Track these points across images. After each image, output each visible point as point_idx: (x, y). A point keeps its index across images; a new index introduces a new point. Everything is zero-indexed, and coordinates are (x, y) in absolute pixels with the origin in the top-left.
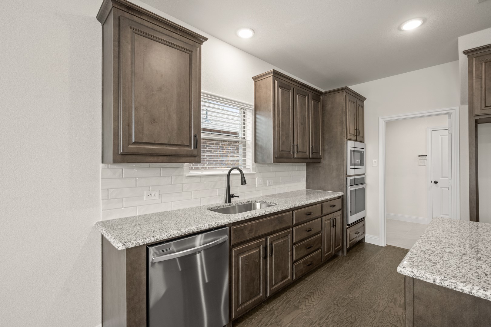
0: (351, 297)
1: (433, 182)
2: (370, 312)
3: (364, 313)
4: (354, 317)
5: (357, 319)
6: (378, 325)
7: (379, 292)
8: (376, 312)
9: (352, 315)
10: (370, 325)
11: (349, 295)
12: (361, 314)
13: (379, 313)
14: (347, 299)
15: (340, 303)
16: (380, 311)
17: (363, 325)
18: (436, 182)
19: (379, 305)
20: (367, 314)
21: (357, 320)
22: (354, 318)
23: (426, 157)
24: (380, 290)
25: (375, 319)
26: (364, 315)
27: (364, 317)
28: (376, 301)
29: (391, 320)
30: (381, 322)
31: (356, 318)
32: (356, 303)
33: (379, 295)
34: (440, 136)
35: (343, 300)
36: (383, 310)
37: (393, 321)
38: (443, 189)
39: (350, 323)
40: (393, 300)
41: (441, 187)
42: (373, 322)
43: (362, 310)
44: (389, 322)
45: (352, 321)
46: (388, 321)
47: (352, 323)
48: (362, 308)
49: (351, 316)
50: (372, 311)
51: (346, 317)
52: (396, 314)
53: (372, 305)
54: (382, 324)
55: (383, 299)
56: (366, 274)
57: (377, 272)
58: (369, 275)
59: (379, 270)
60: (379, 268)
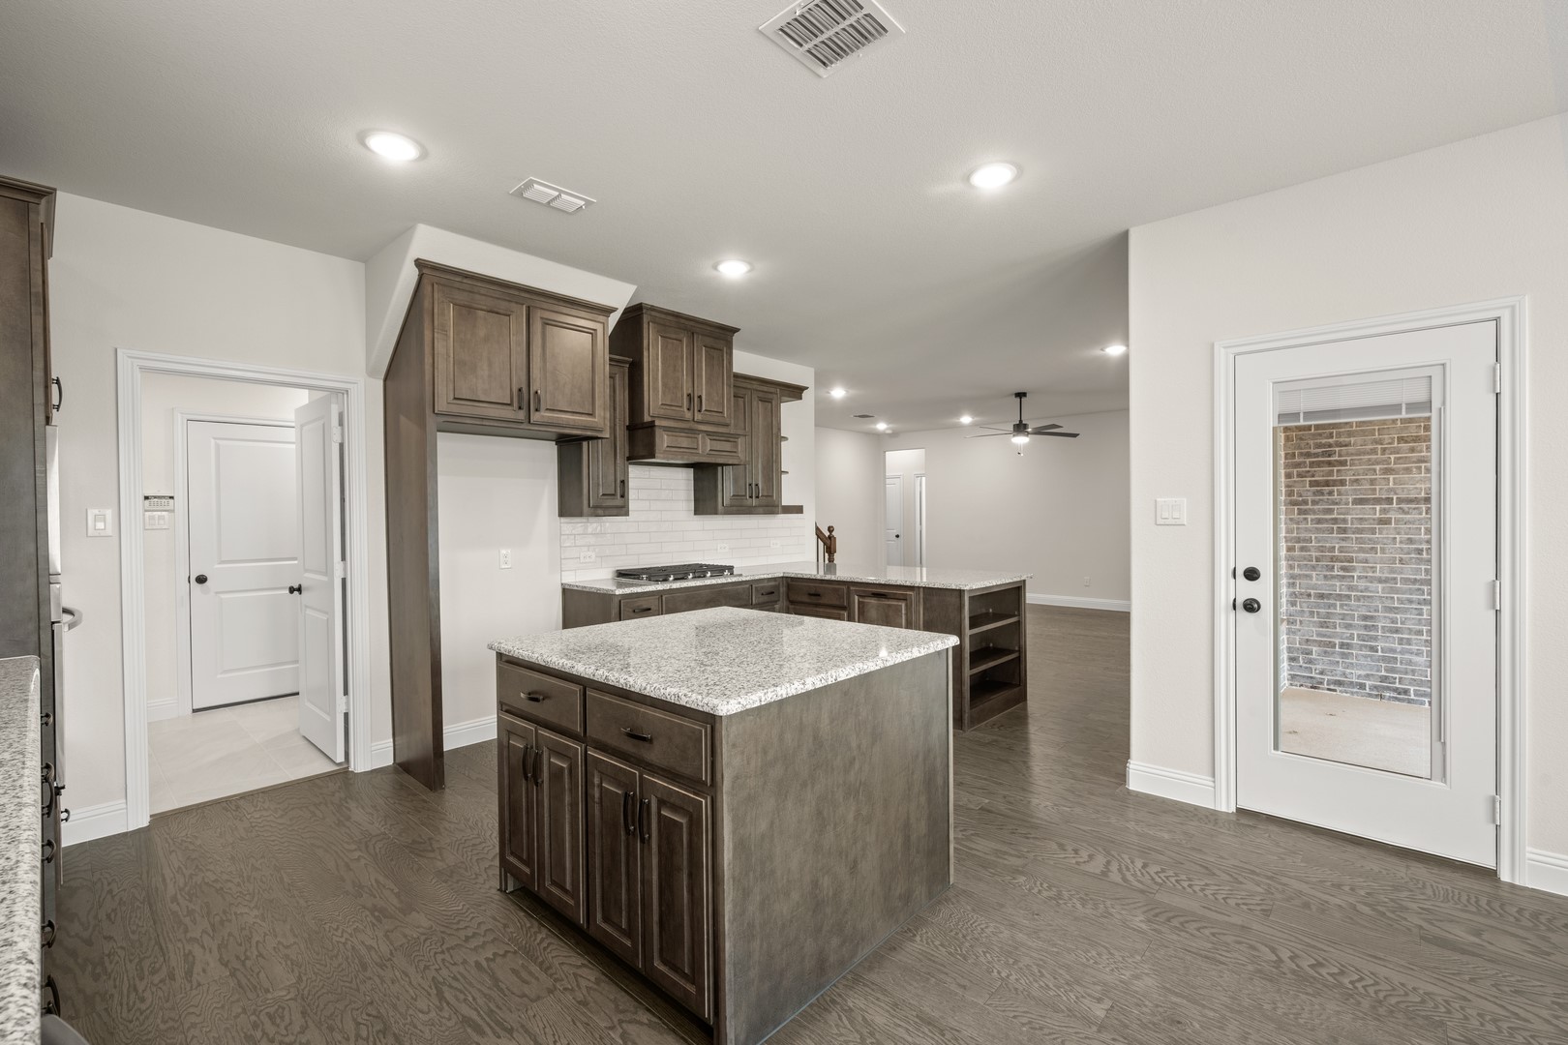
0: (284, 993)
1: (193, 579)
2: (378, 976)
3: (373, 989)
4: (367, 1018)
5: (379, 1012)
6: (430, 979)
7: (327, 926)
8: (388, 964)
9: (354, 1020)
10: (418, 993)
11: (270, 996)
12: (368, 998)
13: (394, 959)
14: (284, 1009)
15: (284, 1032)
16: (391, 954)
17: (408, 1007)
18: (201, 580)
19: (370, 948)
20: (380, 986)
21: (385, 1014)
22: (371, 1018)
23: (171, 501)
24: (322, 921)
25: (407, 975)
26: (377, 990)
27: (385, 995)
28: (349, 946)
29: (433, 946)
30: (426, 967)
31: (374, 1013)
32: (320, 993)
33: (336, 930)
34: (213, 440)
35: (278, 1021)
36: (391, 947)
37: (439, 944)
38: (223, 596)
39: (381, 1036)
40: (376, 914)
41: (217, 593)
42: (414, 983)
43: (358, 990)
44: (436, 953)
45: (379, 1027)
46: (432, 954)
47: (384, 1032)
48: (351, 988)
49: (358, 1024)
50: (379, 970)
51: (352, 1039)
52: (421, 930)
53: (357, 961)
54: (432, 968)
55: (354, 929)
56: (224, 918)
57: (240, 892)
58: (235, 914)
59: (239, 885)
60: (232, 882)
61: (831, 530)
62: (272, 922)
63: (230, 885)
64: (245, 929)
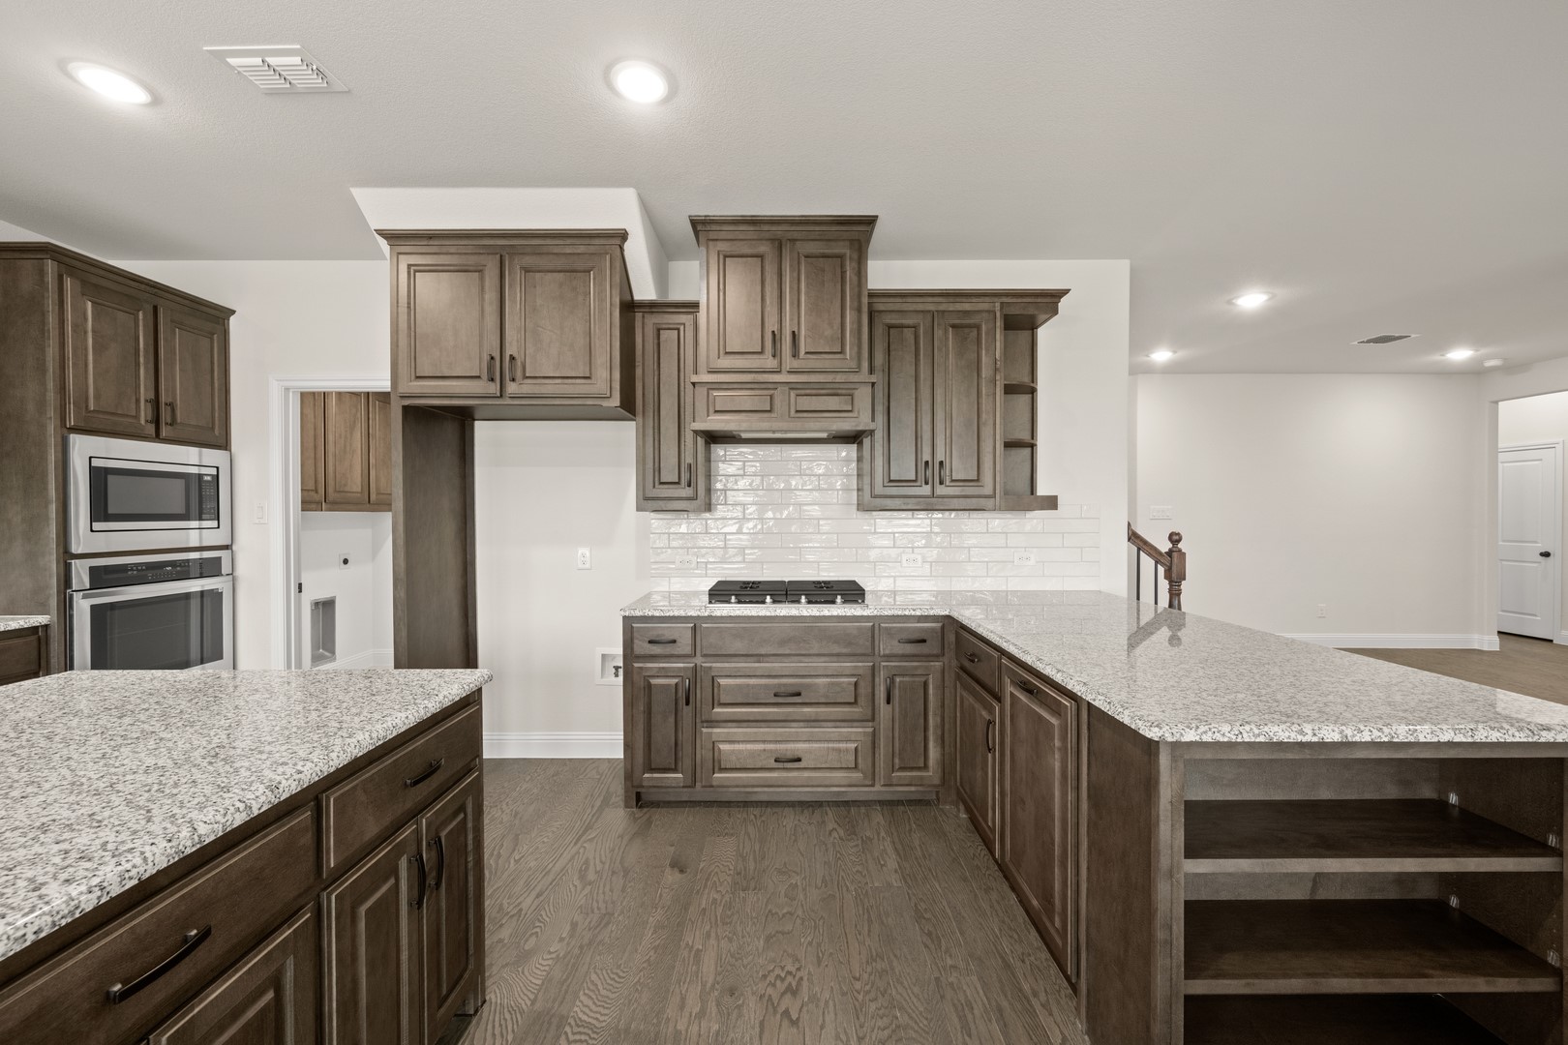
61: (1175, 538)
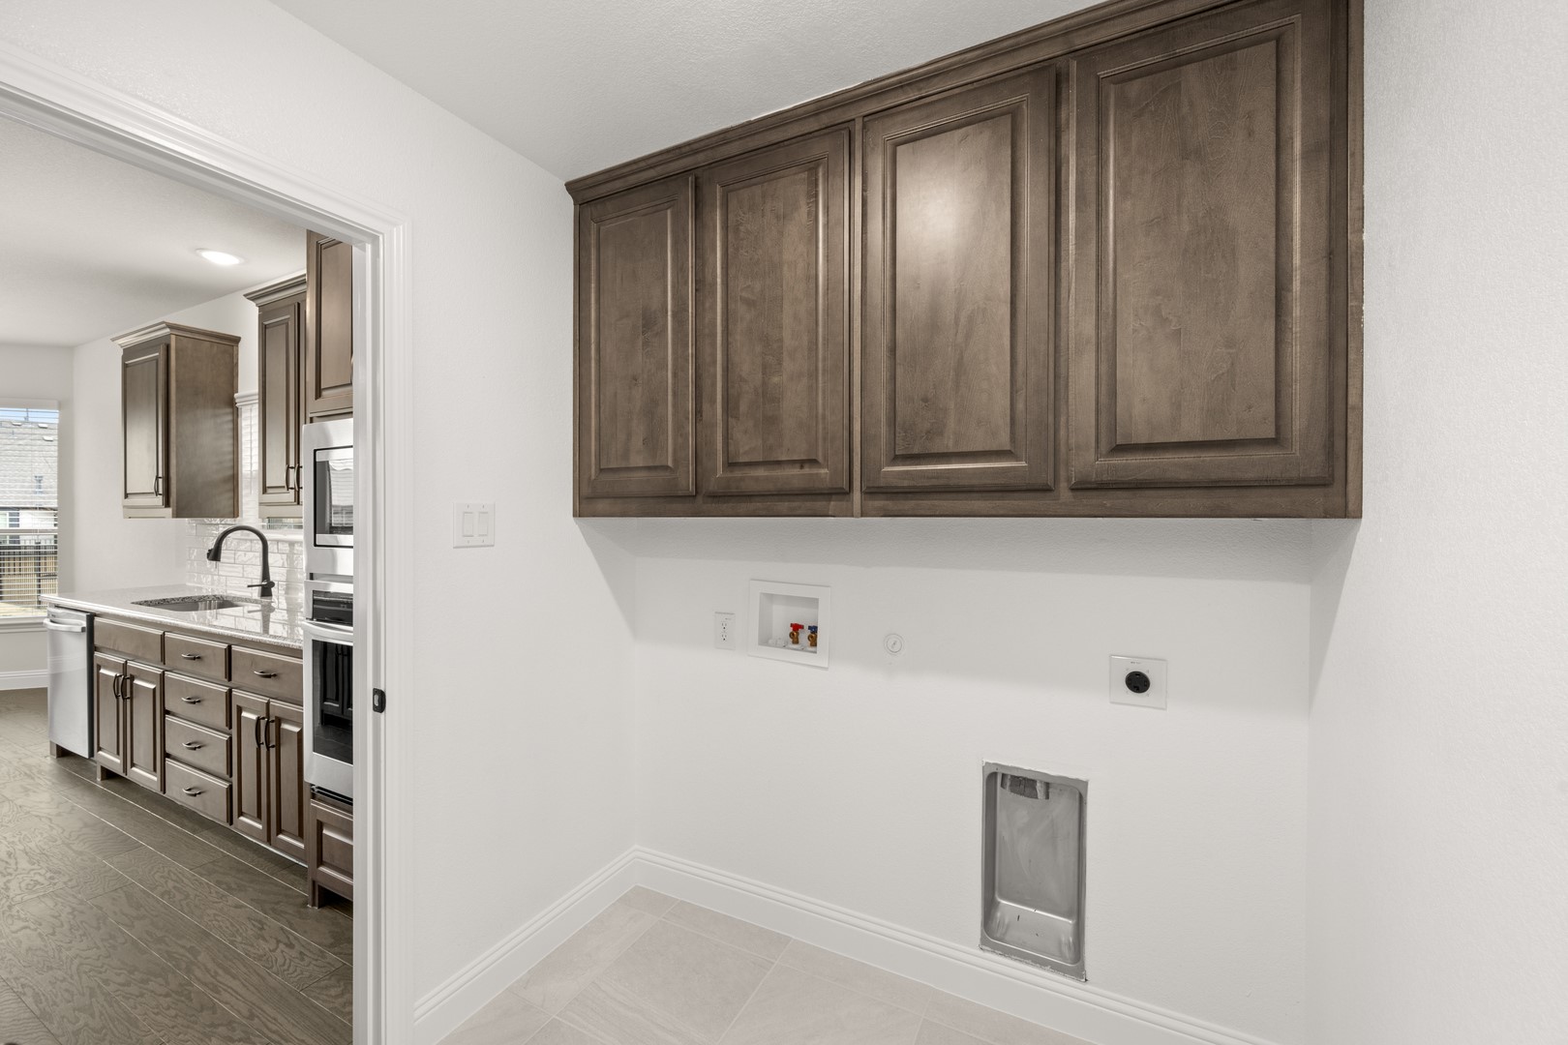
56: (111, 941)
57: (101, 973)
58: (98, 948)
59: (106, 982)
60: (119, 984)
62: (45, 946)
63: (121, 979)
64: (81, 936)
